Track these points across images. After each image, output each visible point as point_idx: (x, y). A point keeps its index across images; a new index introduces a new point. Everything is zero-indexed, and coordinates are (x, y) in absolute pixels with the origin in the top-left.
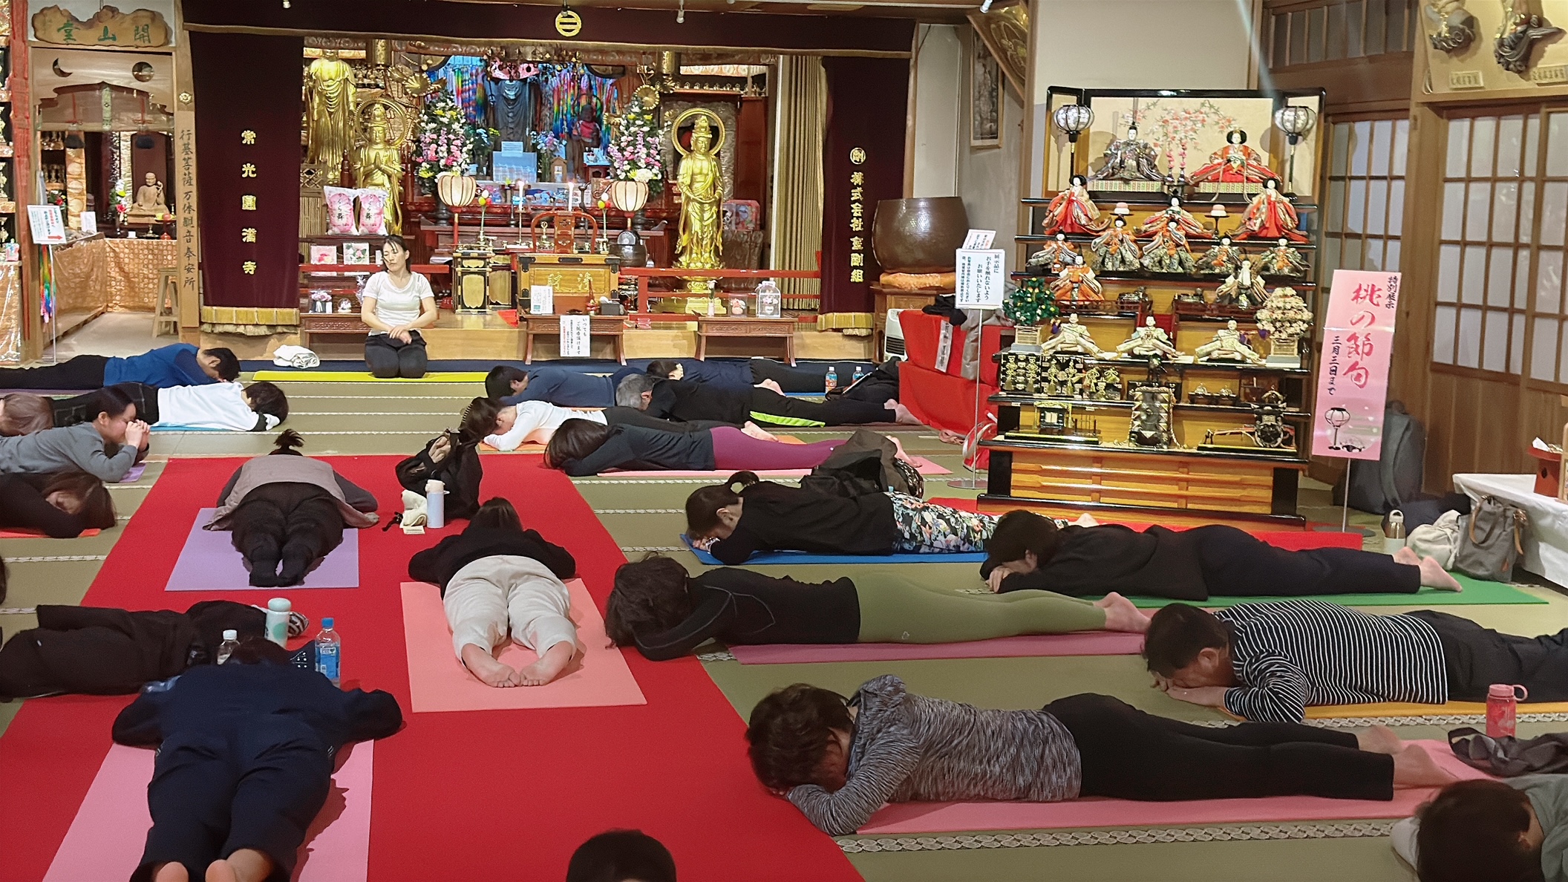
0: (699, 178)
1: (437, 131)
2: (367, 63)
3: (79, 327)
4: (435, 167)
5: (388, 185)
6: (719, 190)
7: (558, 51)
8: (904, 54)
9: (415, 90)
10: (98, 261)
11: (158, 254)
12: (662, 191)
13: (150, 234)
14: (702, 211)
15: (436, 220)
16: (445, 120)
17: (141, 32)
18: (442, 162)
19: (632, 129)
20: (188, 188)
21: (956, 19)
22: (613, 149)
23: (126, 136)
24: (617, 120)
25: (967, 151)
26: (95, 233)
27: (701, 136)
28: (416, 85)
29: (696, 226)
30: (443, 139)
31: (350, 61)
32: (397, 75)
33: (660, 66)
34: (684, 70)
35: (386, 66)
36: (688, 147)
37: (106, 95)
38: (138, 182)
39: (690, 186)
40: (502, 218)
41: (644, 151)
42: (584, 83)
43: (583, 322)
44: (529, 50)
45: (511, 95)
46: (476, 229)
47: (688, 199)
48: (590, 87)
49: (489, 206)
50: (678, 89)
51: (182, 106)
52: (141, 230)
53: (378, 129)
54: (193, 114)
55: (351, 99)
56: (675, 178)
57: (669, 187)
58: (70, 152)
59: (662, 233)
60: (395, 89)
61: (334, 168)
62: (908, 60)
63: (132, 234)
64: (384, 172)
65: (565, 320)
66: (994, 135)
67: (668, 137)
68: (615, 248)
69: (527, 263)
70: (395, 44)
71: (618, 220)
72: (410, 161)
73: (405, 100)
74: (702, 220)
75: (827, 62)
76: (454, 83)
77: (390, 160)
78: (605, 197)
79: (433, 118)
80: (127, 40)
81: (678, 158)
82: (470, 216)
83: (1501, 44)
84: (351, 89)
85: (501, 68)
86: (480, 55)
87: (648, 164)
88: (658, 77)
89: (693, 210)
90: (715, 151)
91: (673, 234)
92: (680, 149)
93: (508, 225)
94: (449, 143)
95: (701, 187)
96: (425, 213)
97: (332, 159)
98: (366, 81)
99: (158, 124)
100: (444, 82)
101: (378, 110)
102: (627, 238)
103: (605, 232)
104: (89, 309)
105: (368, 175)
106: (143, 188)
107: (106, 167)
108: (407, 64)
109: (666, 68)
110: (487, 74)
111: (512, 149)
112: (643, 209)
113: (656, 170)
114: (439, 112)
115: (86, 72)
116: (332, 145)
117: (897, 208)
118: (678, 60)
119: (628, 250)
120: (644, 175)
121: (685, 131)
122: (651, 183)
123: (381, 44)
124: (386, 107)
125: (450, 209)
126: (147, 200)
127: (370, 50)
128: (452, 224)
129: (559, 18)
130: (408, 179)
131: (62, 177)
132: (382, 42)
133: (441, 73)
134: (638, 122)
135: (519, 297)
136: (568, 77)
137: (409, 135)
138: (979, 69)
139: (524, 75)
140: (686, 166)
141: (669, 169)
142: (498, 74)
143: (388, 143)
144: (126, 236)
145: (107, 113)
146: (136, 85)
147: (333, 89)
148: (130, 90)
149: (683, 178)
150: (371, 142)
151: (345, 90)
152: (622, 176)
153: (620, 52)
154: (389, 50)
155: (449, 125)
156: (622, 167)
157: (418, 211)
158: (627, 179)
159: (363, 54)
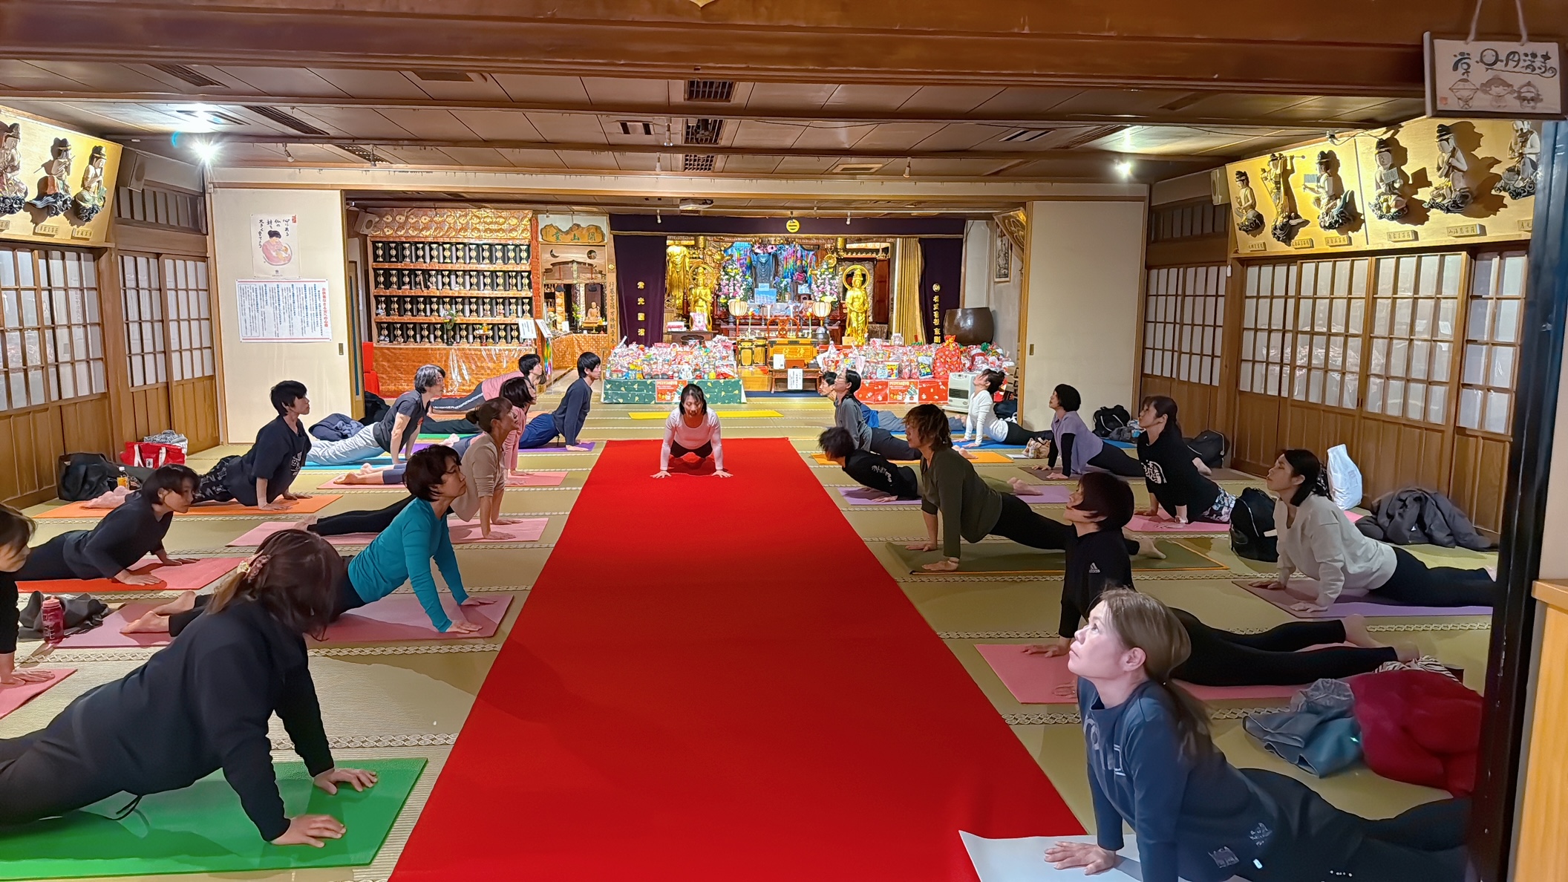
0: (856, 300)
1: (729, 280)
2: (695, 247)
3: (561, 377)
4: (728, 297)
5: (705, 306)
6: (866, 305)
7: (787, 239)
8: (960, 236)
9: (718, 260)
10: (570, 344)
11: (597, 341)
12: (838, 307)
13: (594, 331)
14: (858, 316)
15: (728, 323)
16: (733, 274)
17: (591, 236)
18: (731, 295)
19: (823, 277)
20: (612, 310)
21: (989, 218)
22: (814, 286)
23: (582, 285)
24: (816, 272)
25: (992, 283)
26: (569, 331)
27: (857, 279)
28: (719, 257)
29: (855, 324)
30: (731, 284)
31: (687, 246)
32: (709, 253)
33: (836, 245)
34: (848, 246)
35: (704, 249)
36: (850, 284)
37: (575, 266)
38: (588, 307)
39: (852, 304)
40: (758, 321)
41: (829, 287)
42: (799, 255)
43: (799, 372)
44: (773, 239)
45: (763, 260)
46: (746, 327)
47: (851, 311)
48: (802, 256)
49: (753, 315)
50: (845, 256)
51: (610, 271)
52: (589, 330)
53: (701, 279)
54: (615, 274)
55: (687, 264)
56: (844, 299)
57: (841, 305)
58: (557, 293)
59: (837, 328)
60: (708, 259)
61: (679, 298)
62: (962, 239)
63: (585, 332)
64: (703, 300)
65: (790, 371)
66: (1006, 276)
67: (840, 279)
68: (815, 336)
69: (773, 343)
70: (709, 238)
71: (816, 321)
72: (715, 294)
73: (713, 265)
74: (857, 320)
75: (921, 241)
76: (736, 255)
77: (706, 295)
78: (810, 310)
79: (727, 274)
80: (586, 240)
81: (845, 290)
82: (744, 321)
83: (1275, 228)
84: (687, 260)
85: (759, 248)
86: (749, 241)
87: (831, 294)
88: (835, 250)
89: (853, 316)
90: (863, 287)
91: (843, 328)
92: (847, 286)
93: (761, 325)
94: (734, 285)
95: (857, 304)
96: (722, 320)
97: (679, 294)
98: (694, 256)
99: (599, 279)
100: (732, 256)
101: (701, 270)
102: (821, 330)
103: (811, 327)
104: (566, 368)
105: (696, 302)
106: (590, 310)
107: (573, 299)
108: (714, 247)
109: (840, 245)
110: (752, 251)
111: (764, 287)
112: (829, 316)
113: (835, 296)
114: (729, 270)
115: (565, 256)
116: (678, 287)
117: (956, 313)
118: (845, 241)
119: (821, 337)
120: (829, 299)
121: (850, 276)
122: (833, 303)
123: (701, 238)
124: (705, 269)
125: (734, 317)
126: (592, 315)
127: (697, 241)
128: (736, 325)
129: (788, 223)
130: (714, 304)
131: (553, 304)
132: (702, 237)
133: (729, 251)
134: (826, 273)
135: (768, 361)
136: (791, 251)
137: (715, 282)
138: (999, 243)
139: (770, 251)
140: (849, 294)
141: (841, 295)
142: (757, 251)
143: (705, 286)
144: (582, 332)
145: (575, 276)
146: (589, 261)
147: (678, 260)
148: (585, 264)
149: (849, 299)
150: (697, 285)
151: (684, 260)
152: (818, 300)
153: (817, 239)
154: (705, 240)
155: (734, 277)
156: (818, 295)
157: (720, 318)
158: (820, 301)
159: (693, 243)
